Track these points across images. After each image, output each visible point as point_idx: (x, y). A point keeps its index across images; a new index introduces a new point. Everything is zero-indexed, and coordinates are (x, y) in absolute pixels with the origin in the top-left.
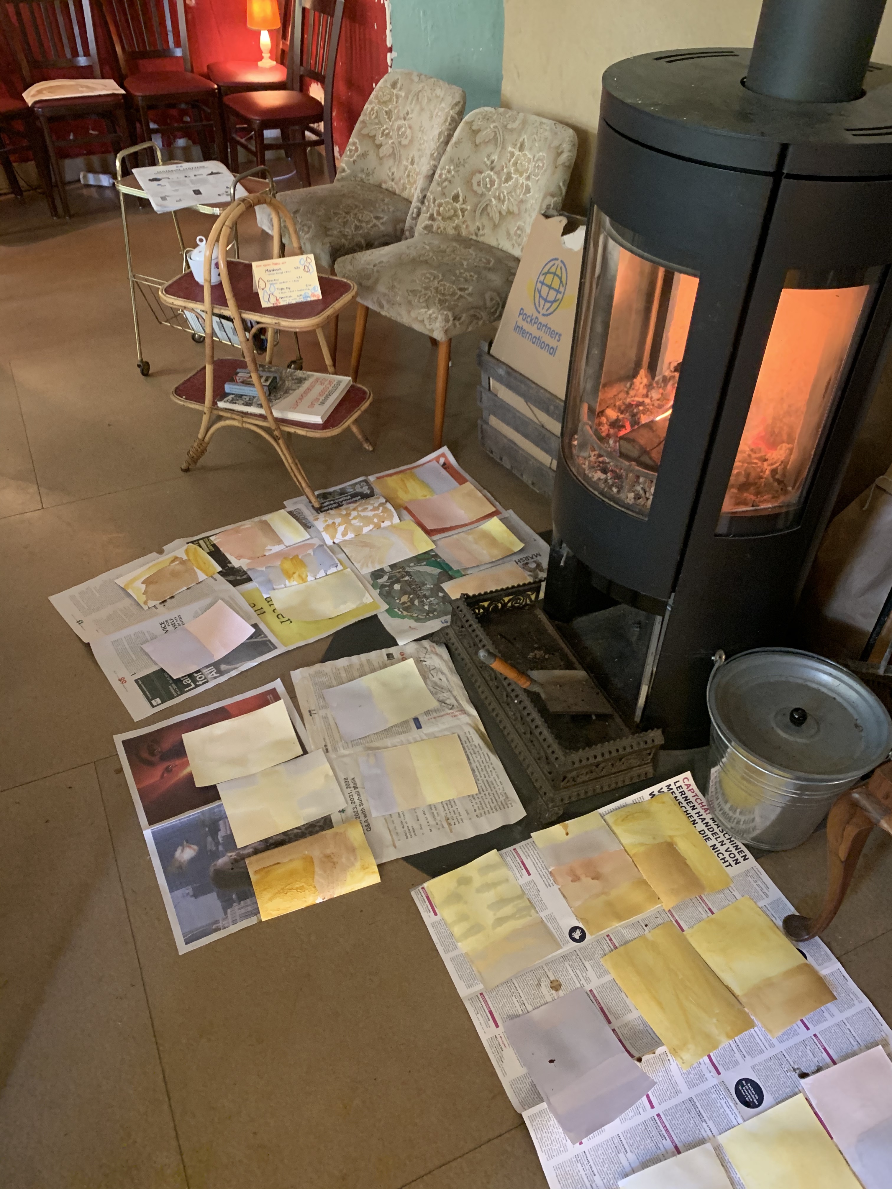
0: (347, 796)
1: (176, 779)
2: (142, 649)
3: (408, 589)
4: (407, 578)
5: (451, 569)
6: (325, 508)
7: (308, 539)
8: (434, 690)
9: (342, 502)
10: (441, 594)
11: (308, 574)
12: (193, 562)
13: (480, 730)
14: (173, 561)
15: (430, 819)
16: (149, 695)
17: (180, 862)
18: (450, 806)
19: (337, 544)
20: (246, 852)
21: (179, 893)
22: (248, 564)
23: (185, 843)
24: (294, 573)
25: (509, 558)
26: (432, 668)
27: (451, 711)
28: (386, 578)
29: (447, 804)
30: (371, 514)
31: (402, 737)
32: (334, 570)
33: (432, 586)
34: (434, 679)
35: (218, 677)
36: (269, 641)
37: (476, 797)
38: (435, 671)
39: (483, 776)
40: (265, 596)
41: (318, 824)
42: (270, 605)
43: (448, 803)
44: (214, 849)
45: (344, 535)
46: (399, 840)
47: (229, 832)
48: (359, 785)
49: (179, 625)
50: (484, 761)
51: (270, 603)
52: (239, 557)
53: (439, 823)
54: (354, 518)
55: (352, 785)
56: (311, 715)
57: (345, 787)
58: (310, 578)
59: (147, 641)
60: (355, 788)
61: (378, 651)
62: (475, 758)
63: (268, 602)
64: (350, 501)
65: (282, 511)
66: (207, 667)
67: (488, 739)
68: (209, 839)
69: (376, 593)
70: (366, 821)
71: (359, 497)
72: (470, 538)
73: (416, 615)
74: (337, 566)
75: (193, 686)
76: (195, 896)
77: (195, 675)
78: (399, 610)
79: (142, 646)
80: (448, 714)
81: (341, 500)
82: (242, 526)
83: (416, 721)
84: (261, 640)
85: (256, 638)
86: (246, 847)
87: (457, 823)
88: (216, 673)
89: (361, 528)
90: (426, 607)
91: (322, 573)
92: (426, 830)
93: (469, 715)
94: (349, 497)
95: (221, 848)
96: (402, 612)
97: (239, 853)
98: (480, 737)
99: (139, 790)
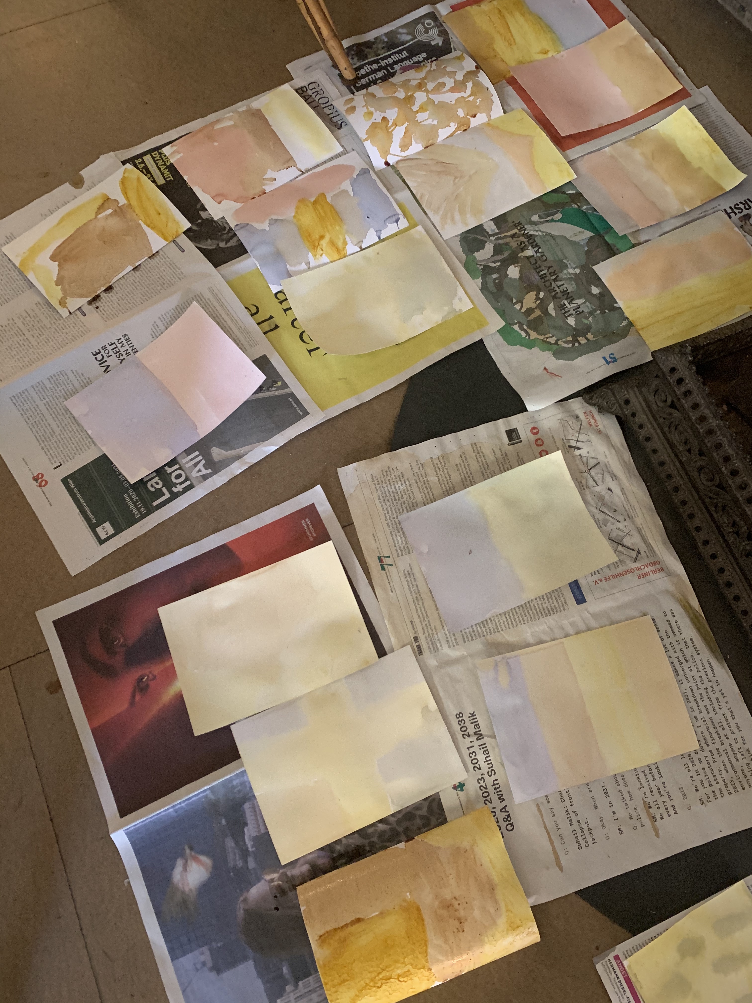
0: (466, 753)
1: (156, 708)
2: (67, 410)
3: (535, 278)
4: (530, 252)
5: (609, 228)
6: (363, 81)
7: (338, 155)
8: (600, 516)
9: (391, 65)
10: (595, 290)
11: (348, 239)
12: (137, 210)
13: (691, 607)
14: (101, 208)
15: (618, 807)
16: (91, 516)
17: (183, 892)
18: (649, 777)
19: (393, 167)
20: (296, 871)
21: (187, 961)
22: (237, 213)
23: (188, 851)
24: (322, 237)
25: (714, 204)
26: (592, 462)
27: (637, 565)
28: (489, 248)
29: (644, 772)
30: (450, 98)
31: (551, 621)
32: (391, 229)
33: (578, 271)
34: (597, 489)
35: (210, 475)
36: (292, 395)
37: (695, 757)
38: (597, 470)
39: (703, 710)
40: (275, 289)
41: (418, 813)
42: (285, 310)
43: (647, 772)
44: (240, 864)
45: (405, 146)
46: (567, 853)
47: (263, 831)
48: (484, 730)
49: (128, 354)
50: (704, 677)
51: (285, 306)
52: (219, 197)
53: (634, 815)
54: (422, 109)
55: (471, 730)
56: (383, 569)
57: (459, 735)
58: (351, 248)
59: (75, 391)
60: (479, 736)
61: (491, 423)
62: (687, 670)
63: (281, 303)
64: (407, 63)
65: (286, 87)
66: (188, 452)
67: (707, 626)
68: (230, 843)
69: (475, 285)
70: (504, 810)
71: (424, 55)
72: (637, 154)
73: (553, 340)
74: (397, 221)
75: (167, 495)
76: (217, 969)
77: (169, 470)
78: (522, 328)
79: (67, 403)
80: (631, 571)
81: (390, 61)
82: (218, 121)
83: (575, 586)
84: (277, 393)
85: (268, 390)
86: (297, 860)
87: (665, 815)
88: (206, 467)
89: (434, 130)
90: (571, 321)
91: (371, 238)
92: (612, 829)
93: (670, 574)
94: (405, 54)
95: (252, 863)
96: (527, 333)
97: (285, 874)
98: (692, 621)
99: (95, 731)
